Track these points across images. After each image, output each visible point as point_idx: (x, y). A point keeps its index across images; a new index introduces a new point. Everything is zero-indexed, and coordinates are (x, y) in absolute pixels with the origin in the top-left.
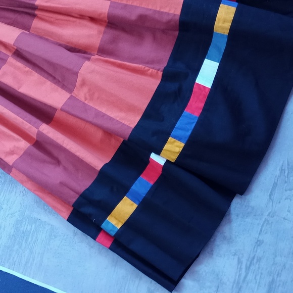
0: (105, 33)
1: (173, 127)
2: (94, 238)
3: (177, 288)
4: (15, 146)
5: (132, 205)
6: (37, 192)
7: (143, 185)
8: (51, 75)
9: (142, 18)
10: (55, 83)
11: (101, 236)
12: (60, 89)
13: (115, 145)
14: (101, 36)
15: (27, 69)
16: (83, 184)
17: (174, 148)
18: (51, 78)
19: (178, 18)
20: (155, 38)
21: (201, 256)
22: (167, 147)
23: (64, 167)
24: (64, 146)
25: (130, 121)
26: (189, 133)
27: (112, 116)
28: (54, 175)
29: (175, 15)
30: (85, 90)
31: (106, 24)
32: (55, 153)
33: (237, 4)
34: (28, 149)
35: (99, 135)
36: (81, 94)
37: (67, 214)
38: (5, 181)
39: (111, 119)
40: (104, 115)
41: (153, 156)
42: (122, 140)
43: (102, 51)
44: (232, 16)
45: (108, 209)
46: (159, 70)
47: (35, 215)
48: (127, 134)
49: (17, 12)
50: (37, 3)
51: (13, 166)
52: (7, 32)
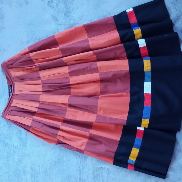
0: (101, 85)
1: (142, 114)
2: (127, 168)
3: (167, 176)
4: (82, 142)
5: (137, 150)
6: (97, 157)
7: (138, 140)
8: (86, 110)
9: (114, 75)
10: (89, 112)
11: (129, 166)
12: (92, 114)
13: (121, 128)
14: (100, 87)
15: (76, 110)
16: (114, 148)
17: (145, 122)
19: (128, 71)
20: (121, 80)
21: (172, 161)
23: (104, 144)
24: (102, 136)
25: (123, 117)
26: (149, 115)
27: (116, 118)
28: (102, 148)
30: (102, 111)
31: (100, 81)
32: (98, 139)
33: (149, 58)
34: (88, 141)
35: (113, 126)
36: (101, 113)
37: (112, 162)
38: (82, 157)
39: (116, 119)
40: (113, 118)
41: (138, 128)
44: (150, 64)
45: (128, 154)
46: (128, 93)
47: (99, 166)
48: (125, 123)
49: (63, 88)
50: (71, 83)
51: (84, 150)
52: (63, 99)
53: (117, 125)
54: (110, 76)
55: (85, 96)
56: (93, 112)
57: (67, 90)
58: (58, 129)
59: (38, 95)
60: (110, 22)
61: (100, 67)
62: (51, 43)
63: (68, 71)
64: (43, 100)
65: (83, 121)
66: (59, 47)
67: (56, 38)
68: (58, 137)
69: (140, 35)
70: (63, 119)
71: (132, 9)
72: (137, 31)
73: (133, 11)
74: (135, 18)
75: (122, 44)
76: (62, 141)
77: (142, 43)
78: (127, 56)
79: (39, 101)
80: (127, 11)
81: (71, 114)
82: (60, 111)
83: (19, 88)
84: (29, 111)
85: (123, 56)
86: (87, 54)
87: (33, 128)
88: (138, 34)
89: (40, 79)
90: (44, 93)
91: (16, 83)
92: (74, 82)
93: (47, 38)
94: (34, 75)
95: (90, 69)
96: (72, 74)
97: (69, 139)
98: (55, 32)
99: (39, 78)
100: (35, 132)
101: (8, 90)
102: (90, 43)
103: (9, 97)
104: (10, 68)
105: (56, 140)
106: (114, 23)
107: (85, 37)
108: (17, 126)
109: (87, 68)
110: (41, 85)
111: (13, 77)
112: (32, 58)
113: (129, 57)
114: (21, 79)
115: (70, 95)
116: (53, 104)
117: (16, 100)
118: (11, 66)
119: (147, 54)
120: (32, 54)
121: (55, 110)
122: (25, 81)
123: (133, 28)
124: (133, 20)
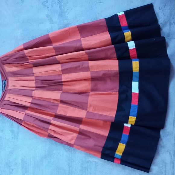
0: (91, 83)
1: (129, 112)
2: (113, 161)
3: (150, 170)
4: (72, 137)
5: (123, 145)
6: (86, 151)
7: (125, 136)
8: (77, 106)
10: (79, 109)
11: (115, 160)
12: (82, 110)
14: (90, 85)
15: (67, 106)
16: (102, 143)
17: (132, 120)
18: (77, 107)
19: (118, 71)
20: (111, 79)
22: (130, 120)
23: (93, 138)
24: (91, 131)
25: (112, 114)
26: (136, 113)
27: (105, 114)
28: (91, 143)
29: (116, 70)
30: (92, 108)
31: (90, 80)
32: (88, 134)
33: (138, 59)
35: (102, 122)
36: (91, 110)
38: (72, 150)
39: (105, 116)
40: (102, 115)
41: (125, 125)
42: (111, 122)
43: (92, 90)
44: (138, 65)
45: (115, 149)
46: (117, 91)
47: (87, 160)
48: (113, 120)
49: (55, 85)
50: (63, 80)
51: (74, 144)
52: (56, 95)
53: (105, 121)
54: (101, 75)
55: (76, 93)
56: (83, 109)
57: (59, 87)
58: (50, 123)
59: (31, 90)
60: (102, 24)
61: (92, 66)
62: (46, 41)
63: (60, 69)
64: (36, 96)
65: (74, 117)
66: (52, 45)
67: (50, 37)
68: (49, 131)
69: (130, 37)
70: (54, 114)
71: (123, 13)
72: (128, 34)
73: (124, 15)
74: (126, 21)
75: (113, 46)
76: (52, 135)
77: (131, 45)
78: (117, 57)
79: (31, 97)
80: (119, 14)
81: (62, 110)
82: (52, 106)
83: (13, 83)
84: (22, 105)
85: (114, 57)
86: (80, 54)
87: (25, 122)
88: (128, 37)
89: (33, 76)
90: (37, 88)
91: (9, 78)
92: (66, 79)
93: (41, 36)
94: (28, 71)
95: (82, 68)
96: (65, 71)
97: (60, 133)
98: (49, 31)
99: (32, 74)
100: (27, 126)
101: (2, 85)
102: (83, 43)
103: (3, 91)
104: (4, 64)
105: (47, 134)
106: (106, 25)
107: (78, 37)
108: (10, 120)
109: (79, 66)
110: (35, 81)
111: (7, 72)
112: (26, 55)
113: (119, 58)
114: (15, 74)
115: (62, 92)
116: (45, 100)
117: (9, 95)
118: (5, 62)
119: (136, 56)
120: (26, 51)
121: (47, 105)
122: (19, 76)
123: (124, 31)
124: (124, 23)
